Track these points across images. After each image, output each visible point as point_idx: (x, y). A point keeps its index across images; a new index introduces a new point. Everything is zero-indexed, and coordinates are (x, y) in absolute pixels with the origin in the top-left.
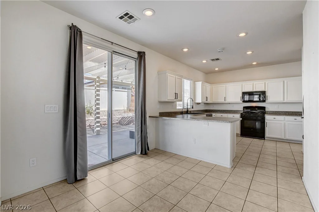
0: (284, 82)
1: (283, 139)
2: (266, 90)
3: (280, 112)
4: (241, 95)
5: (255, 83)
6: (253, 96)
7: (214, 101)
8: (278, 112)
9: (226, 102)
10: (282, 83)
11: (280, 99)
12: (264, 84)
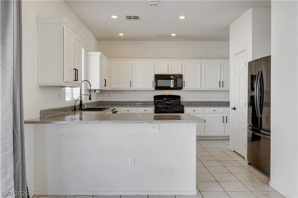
0: (201, 63)
1: (202, 137)
2: (183, 74)
3: (195, 102)
4: (153, 79)
5: (170, 63)
6: (169, 80)
7: (112, 87)
8: (193, 102)
9: (133, 89)
10: (199, 65)
11: (197, 87)
12: (180, 65)
